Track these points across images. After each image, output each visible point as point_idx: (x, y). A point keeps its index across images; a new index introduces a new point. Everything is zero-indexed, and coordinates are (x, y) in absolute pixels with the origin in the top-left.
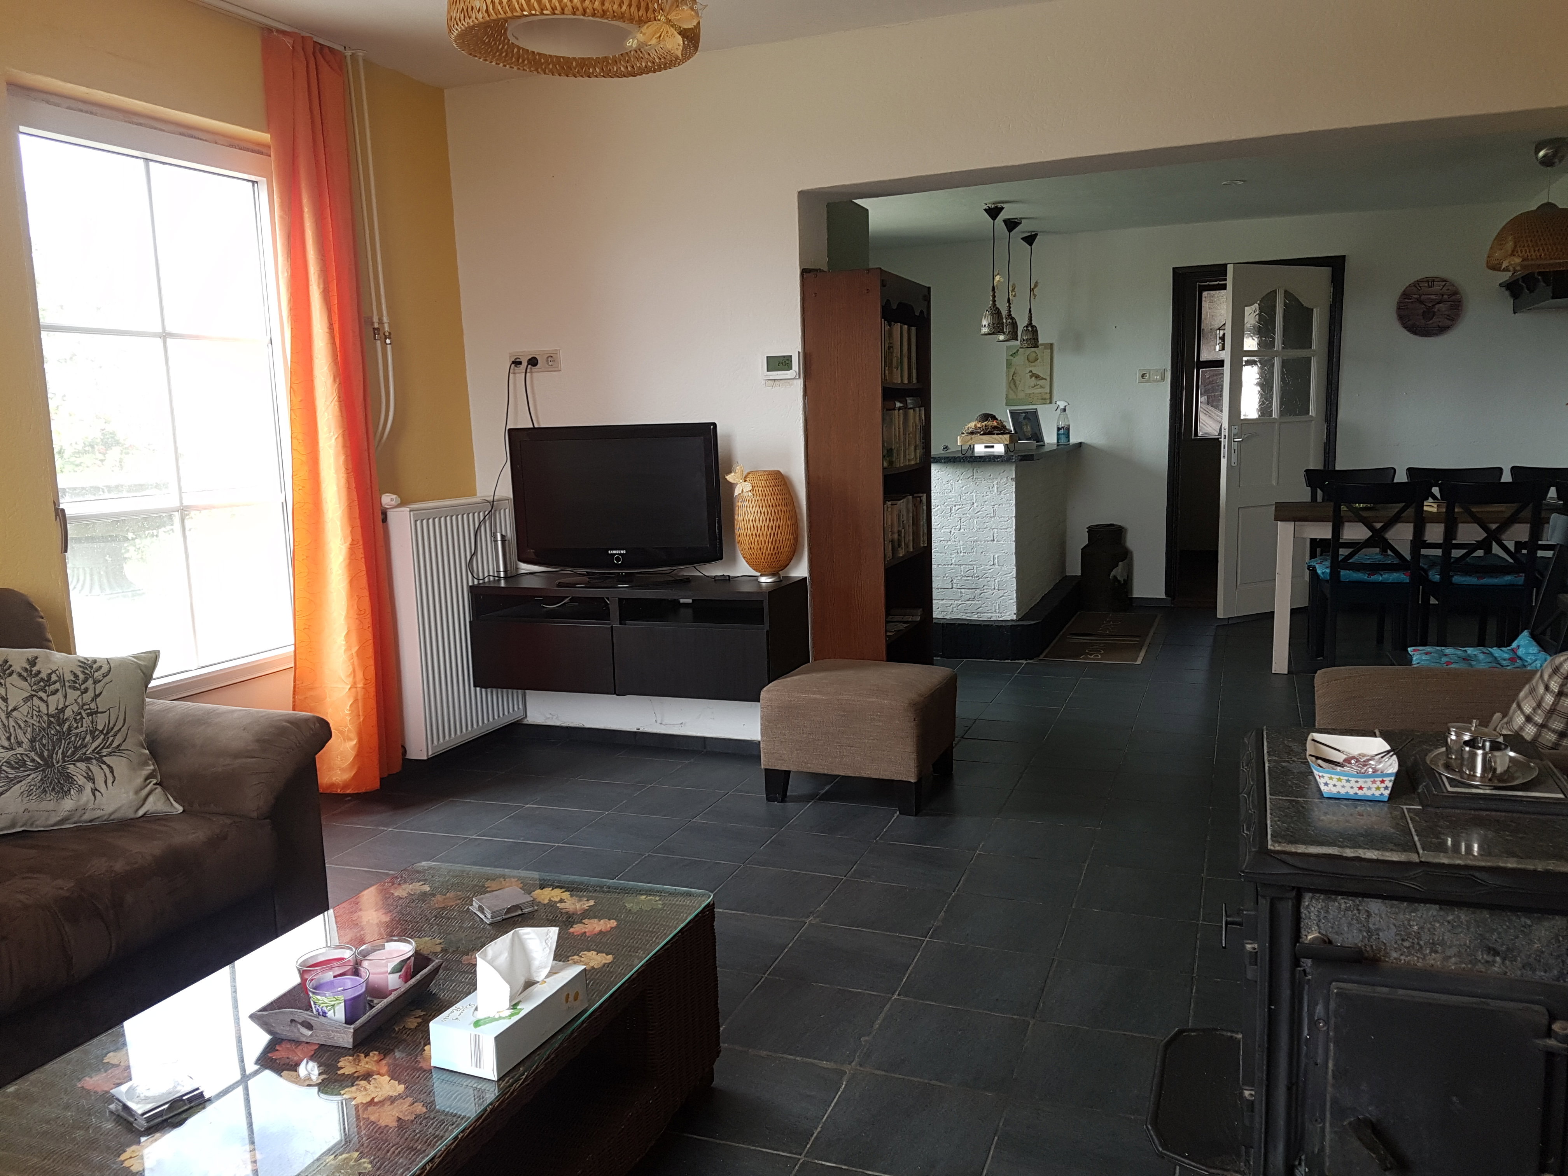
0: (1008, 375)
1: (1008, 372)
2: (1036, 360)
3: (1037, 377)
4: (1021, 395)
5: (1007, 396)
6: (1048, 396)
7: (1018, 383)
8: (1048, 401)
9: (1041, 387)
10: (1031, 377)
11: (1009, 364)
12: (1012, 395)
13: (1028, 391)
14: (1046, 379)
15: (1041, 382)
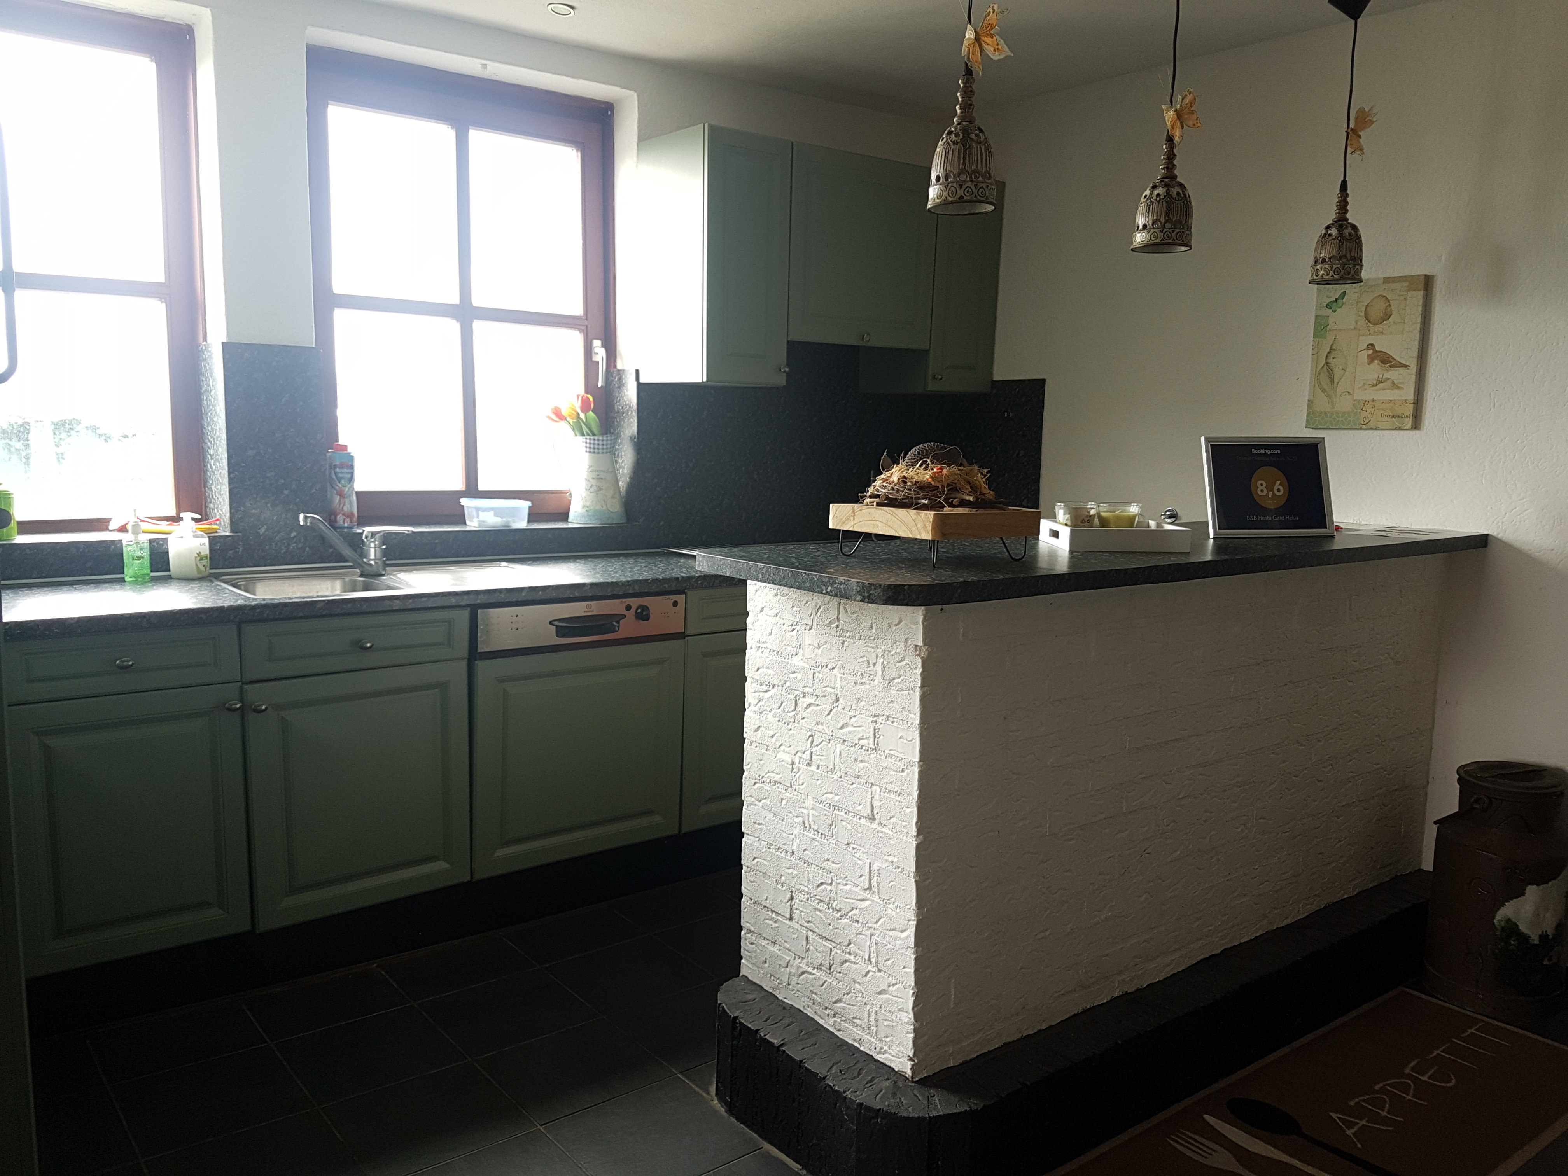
0: (1316, 354)
1: (1317, 346)
2: (1387, 316)
3: (1385, 360)
4: (1344, 404)
5: (1310, 405)
6: (1409, 410)
7: (1337, 373)
8: (1409, 422)
9: (1395, 386)
10: (1371, 359)
11: (1321, 328)
12: (1323, 403)
13: (1360, 396)
14: (1406, 366)
15: (1393, 374)
